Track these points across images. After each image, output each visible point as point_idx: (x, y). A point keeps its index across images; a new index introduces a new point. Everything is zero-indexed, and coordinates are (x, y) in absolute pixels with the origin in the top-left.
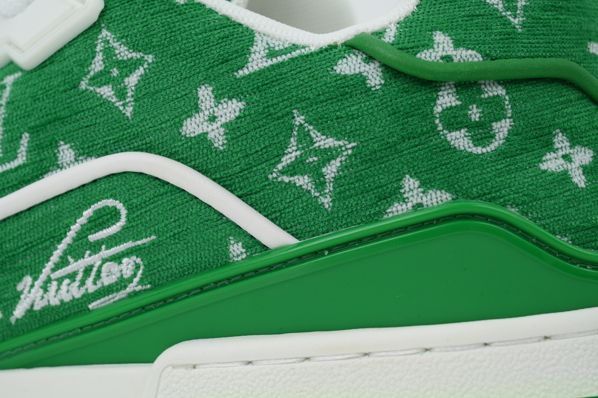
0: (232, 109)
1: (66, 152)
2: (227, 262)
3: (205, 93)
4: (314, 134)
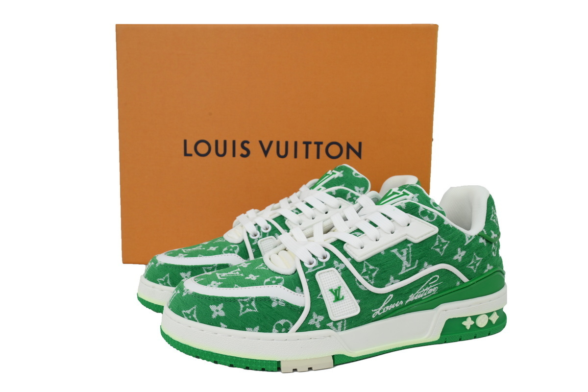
0: (464, 253)
1: (426, 264)
2: (455, 286)
3: (459, 250)
4: (477, 257)
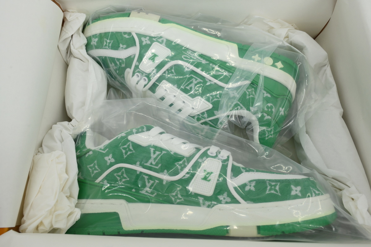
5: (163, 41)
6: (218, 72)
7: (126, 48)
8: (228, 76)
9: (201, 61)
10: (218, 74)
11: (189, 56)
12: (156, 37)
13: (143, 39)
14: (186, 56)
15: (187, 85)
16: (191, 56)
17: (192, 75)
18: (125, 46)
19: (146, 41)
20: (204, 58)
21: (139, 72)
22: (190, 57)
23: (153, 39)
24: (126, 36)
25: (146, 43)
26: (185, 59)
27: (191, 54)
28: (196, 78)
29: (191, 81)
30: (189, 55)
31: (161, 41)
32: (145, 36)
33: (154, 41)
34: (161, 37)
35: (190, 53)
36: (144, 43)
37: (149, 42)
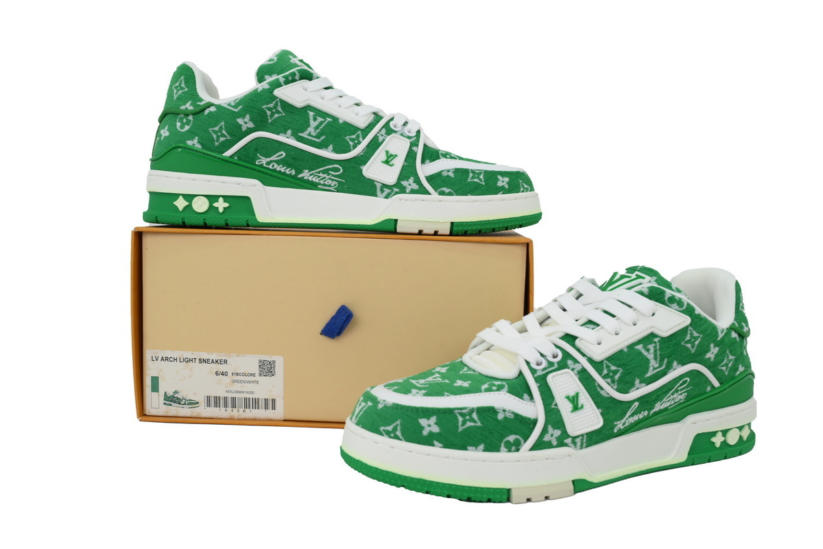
0: (717, 349)
1: (675, 364)
2: (705, 393)
3: (712, 345)
4: (729, 355)
5: (382, 191)
6: (279, 158)
7: (442, 171)
8: (261, 157)
9: (311, 175)
10: (278, 154)
11: (333, 175)
12: (394, 195)
13: (415, 187)
14: (337, 173)
15: (321, 123)
16: (328, 177)
17: (317, 140)
18: (445, 174)
19: (410, 184)
20: (308, 181)
21: (409, 138)
22: (330, 174)
23: (398, 190)
24: (447, 190)
25: (407, 180)
26: (336, 166)
27: (330, 182)
28: (310, 138)
29: (318, 131)
30: (333, 178)
31: (385, 189)
32: (413, 192)
33: (395, 186)
34: (387, 197)
35: (332, 185)
36: (411, 180)
37: (404, 183)
